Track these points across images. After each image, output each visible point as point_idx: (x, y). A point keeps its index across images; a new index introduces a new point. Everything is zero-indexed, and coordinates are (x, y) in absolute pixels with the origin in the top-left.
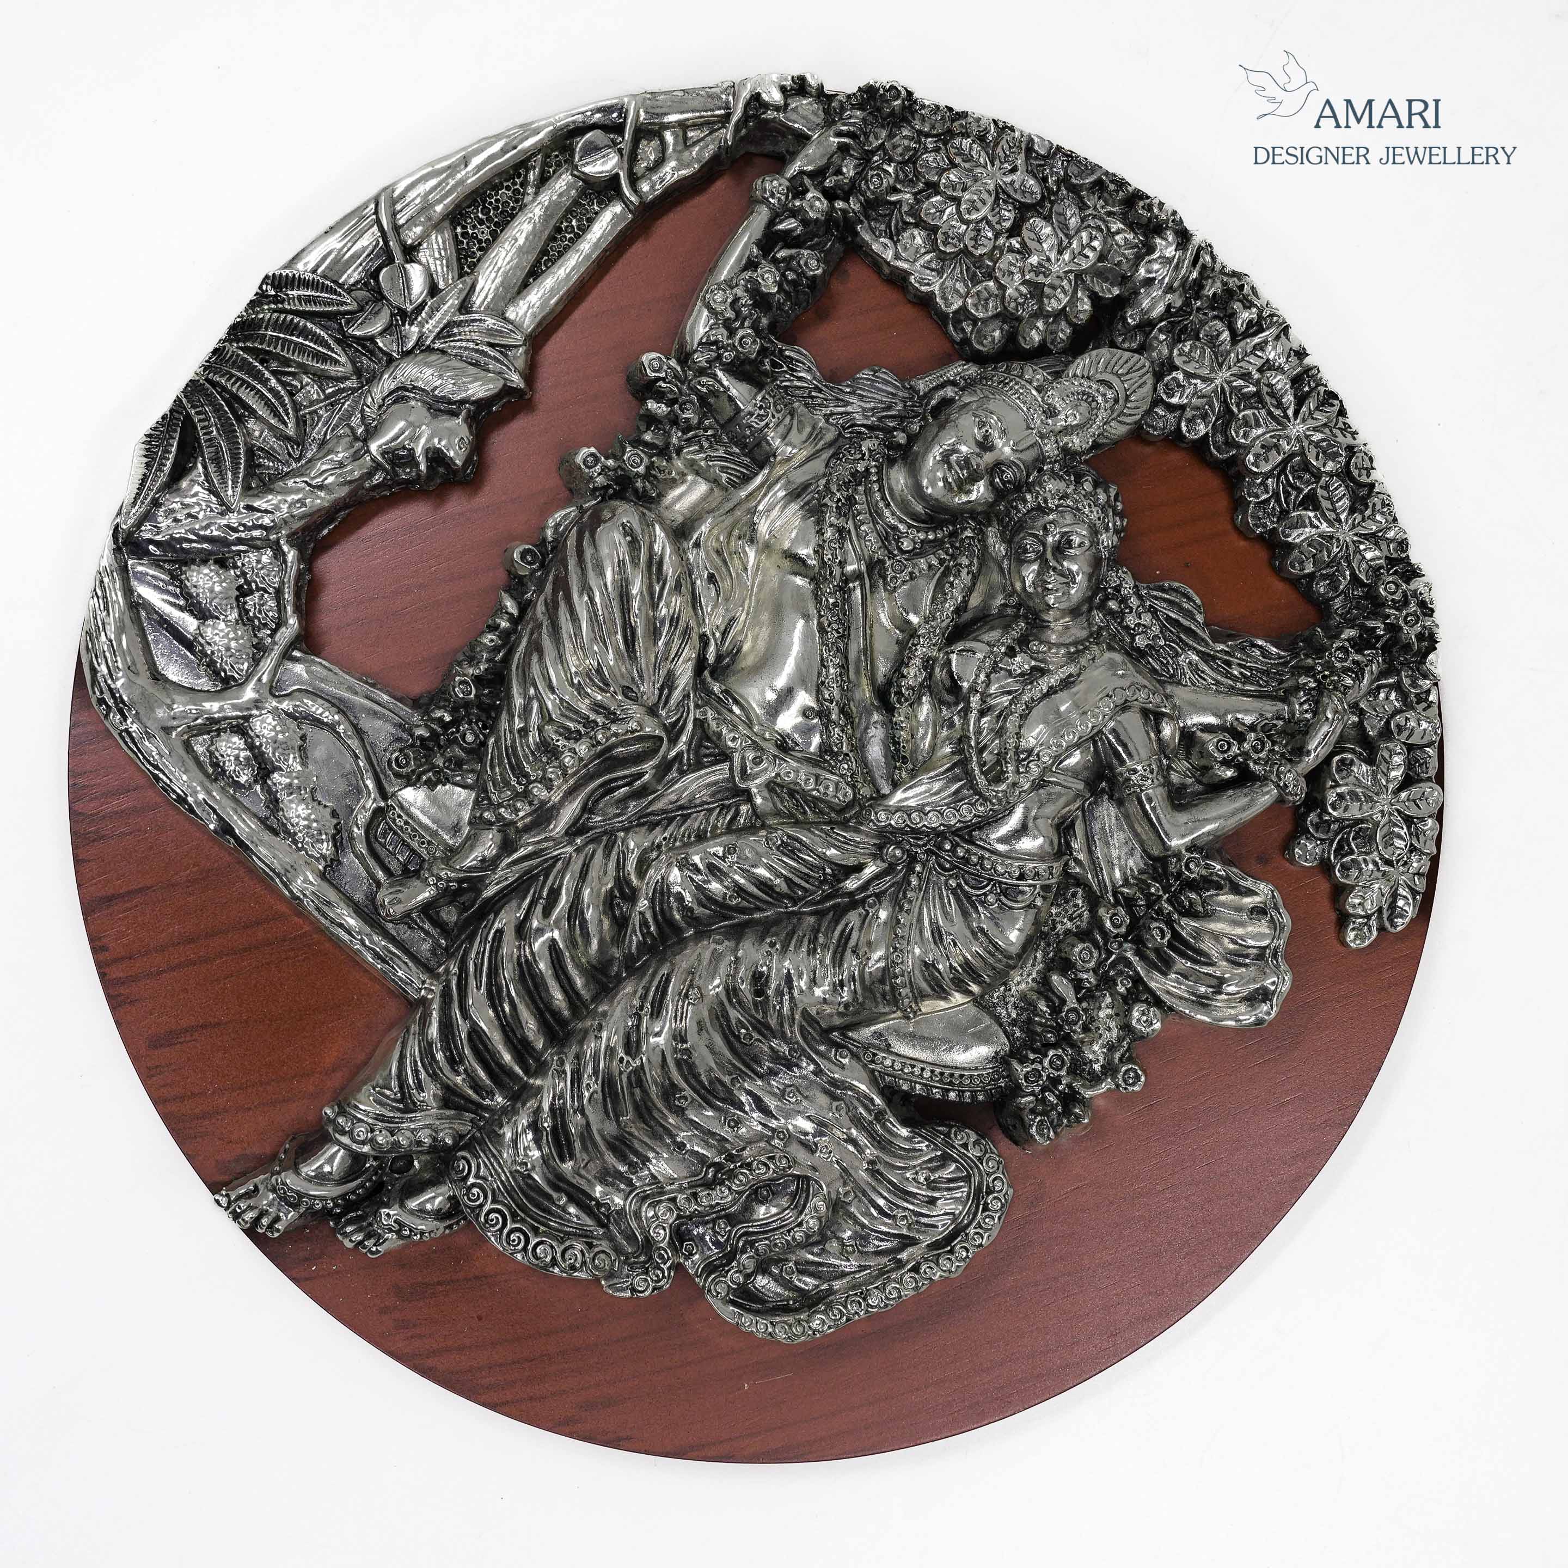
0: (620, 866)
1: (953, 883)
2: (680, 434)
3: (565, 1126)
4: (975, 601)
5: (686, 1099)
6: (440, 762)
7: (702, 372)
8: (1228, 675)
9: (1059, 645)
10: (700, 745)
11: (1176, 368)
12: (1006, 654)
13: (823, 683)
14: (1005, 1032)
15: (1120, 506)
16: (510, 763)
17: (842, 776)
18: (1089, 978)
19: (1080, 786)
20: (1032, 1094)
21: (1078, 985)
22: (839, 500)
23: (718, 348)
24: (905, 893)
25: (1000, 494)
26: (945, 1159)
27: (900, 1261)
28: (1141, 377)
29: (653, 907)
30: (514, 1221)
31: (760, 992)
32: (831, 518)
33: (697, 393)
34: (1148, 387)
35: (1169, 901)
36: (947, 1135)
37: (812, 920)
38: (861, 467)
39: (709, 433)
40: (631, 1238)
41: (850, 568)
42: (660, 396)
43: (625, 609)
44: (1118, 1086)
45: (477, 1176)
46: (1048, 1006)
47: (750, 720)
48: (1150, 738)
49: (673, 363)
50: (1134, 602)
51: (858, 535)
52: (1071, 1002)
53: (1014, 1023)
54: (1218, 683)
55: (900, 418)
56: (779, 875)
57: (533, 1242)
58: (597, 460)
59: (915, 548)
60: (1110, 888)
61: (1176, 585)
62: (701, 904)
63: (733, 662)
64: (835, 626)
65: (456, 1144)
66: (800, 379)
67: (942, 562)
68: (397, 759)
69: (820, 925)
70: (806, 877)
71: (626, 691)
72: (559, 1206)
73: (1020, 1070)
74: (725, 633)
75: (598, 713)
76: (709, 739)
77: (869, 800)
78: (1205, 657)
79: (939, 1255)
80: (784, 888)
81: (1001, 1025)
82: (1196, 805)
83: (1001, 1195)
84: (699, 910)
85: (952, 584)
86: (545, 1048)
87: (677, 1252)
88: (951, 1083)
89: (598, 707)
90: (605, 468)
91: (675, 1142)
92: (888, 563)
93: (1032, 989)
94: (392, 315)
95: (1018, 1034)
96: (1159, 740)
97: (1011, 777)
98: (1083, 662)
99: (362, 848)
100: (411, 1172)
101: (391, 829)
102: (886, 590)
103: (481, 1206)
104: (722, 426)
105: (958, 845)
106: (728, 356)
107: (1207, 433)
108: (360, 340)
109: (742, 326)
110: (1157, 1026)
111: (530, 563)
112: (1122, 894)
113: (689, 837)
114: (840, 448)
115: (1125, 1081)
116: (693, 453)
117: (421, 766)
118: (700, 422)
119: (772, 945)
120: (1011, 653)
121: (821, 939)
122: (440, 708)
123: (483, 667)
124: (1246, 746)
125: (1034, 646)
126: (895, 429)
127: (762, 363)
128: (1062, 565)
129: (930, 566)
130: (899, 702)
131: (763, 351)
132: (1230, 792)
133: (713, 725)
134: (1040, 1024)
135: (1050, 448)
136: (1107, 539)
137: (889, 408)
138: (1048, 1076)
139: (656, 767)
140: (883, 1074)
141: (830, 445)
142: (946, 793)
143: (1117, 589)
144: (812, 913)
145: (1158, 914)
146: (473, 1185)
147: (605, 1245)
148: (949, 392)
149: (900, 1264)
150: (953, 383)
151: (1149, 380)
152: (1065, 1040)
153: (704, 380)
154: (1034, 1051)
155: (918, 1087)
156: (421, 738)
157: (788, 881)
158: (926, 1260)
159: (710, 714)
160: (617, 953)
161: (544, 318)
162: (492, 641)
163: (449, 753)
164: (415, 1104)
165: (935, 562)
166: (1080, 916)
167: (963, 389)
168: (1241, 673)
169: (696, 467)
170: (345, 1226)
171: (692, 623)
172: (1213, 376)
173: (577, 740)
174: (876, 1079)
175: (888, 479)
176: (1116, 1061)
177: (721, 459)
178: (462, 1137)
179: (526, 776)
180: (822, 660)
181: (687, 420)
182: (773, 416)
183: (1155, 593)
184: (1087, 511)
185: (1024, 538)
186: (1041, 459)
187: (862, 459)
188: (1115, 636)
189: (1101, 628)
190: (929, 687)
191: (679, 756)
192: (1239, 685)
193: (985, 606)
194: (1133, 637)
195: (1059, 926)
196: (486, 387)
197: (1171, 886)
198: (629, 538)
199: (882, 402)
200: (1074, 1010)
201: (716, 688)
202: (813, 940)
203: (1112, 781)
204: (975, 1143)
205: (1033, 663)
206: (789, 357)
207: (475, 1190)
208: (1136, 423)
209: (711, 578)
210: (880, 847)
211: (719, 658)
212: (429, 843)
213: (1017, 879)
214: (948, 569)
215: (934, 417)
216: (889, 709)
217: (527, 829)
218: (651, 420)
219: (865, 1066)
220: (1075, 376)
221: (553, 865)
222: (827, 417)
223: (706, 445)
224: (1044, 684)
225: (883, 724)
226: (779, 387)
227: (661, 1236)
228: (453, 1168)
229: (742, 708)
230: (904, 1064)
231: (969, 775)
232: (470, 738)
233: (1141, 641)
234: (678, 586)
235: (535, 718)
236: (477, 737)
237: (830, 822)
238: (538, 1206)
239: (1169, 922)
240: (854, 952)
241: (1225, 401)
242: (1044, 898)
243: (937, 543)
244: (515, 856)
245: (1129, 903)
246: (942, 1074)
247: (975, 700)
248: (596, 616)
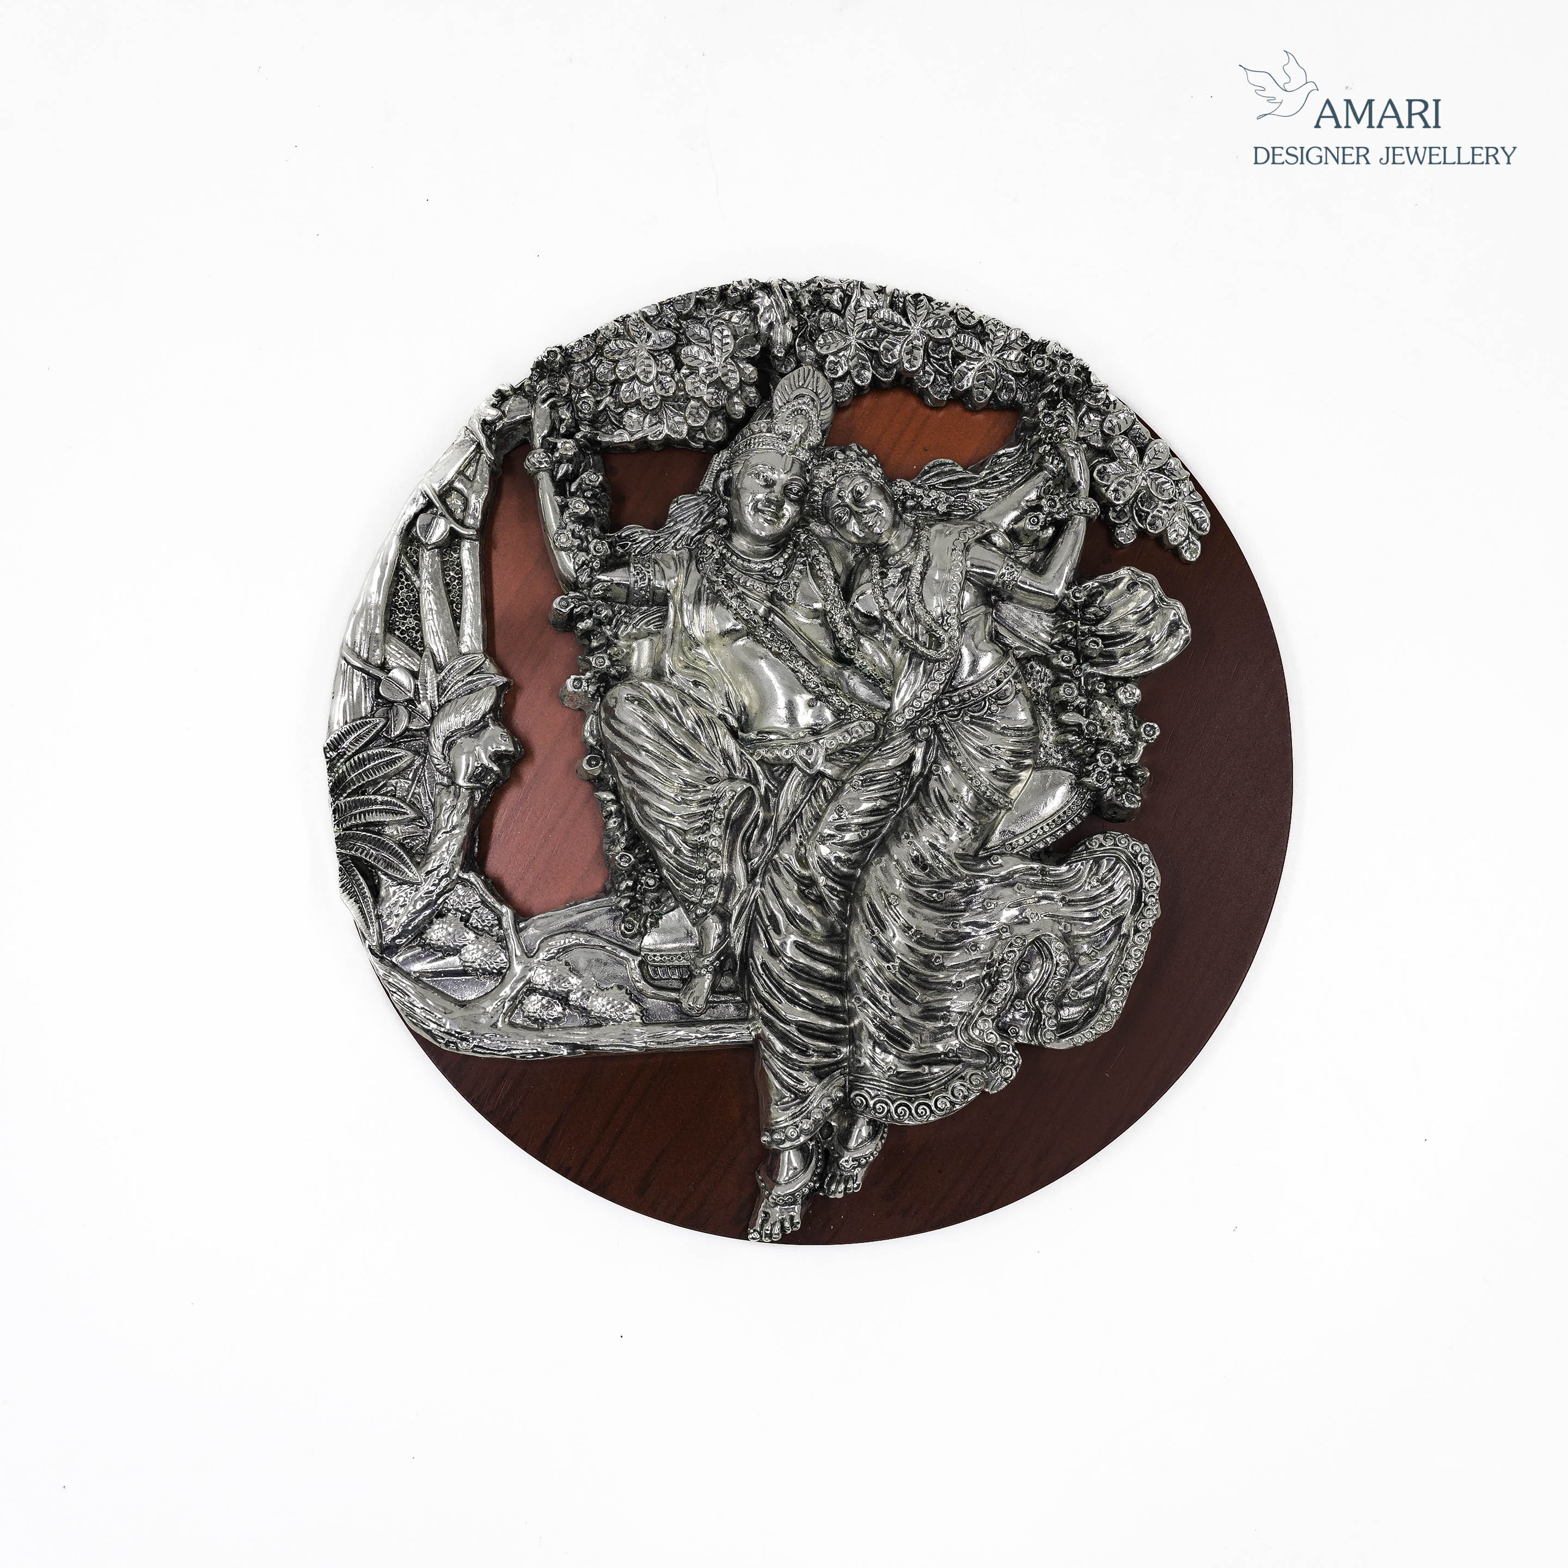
0: (791, 872)
1: (967, 719)
2: (608, 627)
3: (892, 1030)
4: (839, 569)
5: (939, 958)
6: (647, 909)
7: (590, 585)
8: (1001, 484)
9: (903, 549)
10: (772, 773)
11: (827, 356)
12: (882, 578)
13: (804, 681)
14: (1064, 769)
15: (865, 451)
16: (685, 874)
17: (859, 719)
18: (1081, 701)
19: (983, 609)
20: (1109, 786)
21: (1078, 710)
22: (723, 582)
23: (587, 565)
24: (948, 747)
25: (799, 502)
26: (1097, 861)
27: (1124, 935)
28: (813, 377)
29: (828, 877)
30: (913, 1103)
31: (924, 868)
32: (728, 595)
33: (599, 597)
34: (821, 377)
35: (1082, 624)
36: (1087, 848)
37: (913, 807)
38: (717, 556)
39: (623, 612)
40: (979, 1055)
41: (761, 611)
42: (581, 617)
43: (669, 740)
44: (1147, 741)
45: (872, 1098)
46: (1074, 735)
47: (786, 736)
48: (994, 551)
49: (572, 594)
50: (919, 492)
51: (750, 591)
52: (1084, 722)
53: (1064, 761)
54: (1000, 493)
55: (712, 512)
56: (876, 799)
57: (932, 1104)
58: (580, 680)
59: (784, 570)
60: (1047, 647)
61: (931, 464)
62: (851, 852)
63: (747, 715)
64: (783, 647)
65: (844, 1093)
66: (642, 542)
67: (804, 564)
68: (626, 928)
69: (921, 805)
70: (890, 787)
71: (709, 781)
72: (927, 1074)
73: (1091, 780)
74: (729, 705)
75: (705, 805)
76: (774, 765)
77: (884, 719)
78: (981, 485)
79: (1141, 912)
80: (885, 803)
81: (1059, 768)
82: (1049, 563)
83: (1143, 852)
84: (853, 856)
85: (820, 569)
86: (843, 1002)
87: (1008, 1039)
88: (1063, 821)
89: (703, 803)
90: (588, 680)
91: (954, 986)
92: (778, 590)
93: (1057, 735)
94: (406, 707)
95: (1072, 765)
96: (999, 548)
97: (945, 637)
98: (924, 545)
99: (650, 991)
100: (835, 1129)
101: (656, 967)
102: (789, 604)
103: (889, 1111)
104: (626, 603)
105: (951, 697)
106: (596, 564)
107: (873, 374)
108: (401, 736)
109: (589, 542)
110: (1138, 692)
111: (597, 765)
112: (1055, 643)
113: (812, 824)
114: (696, 556)
115: (1148, 736)
116: (624, 630)
117: (641, 919)
118: (613, 612)
119: (908, 837)
120: (884, 575)
121: (929, 811)
122: (621, 882)
123: (623, 840)
124: (1046, 509)
125: (891, 561)
126: (714, 521)
127: (616, 551)
128: (866, 507)
129: (800, 571)
130: (852, 654)
131: (611, 545)
132: (1060, 540)
133: (769, 755)
134: (1079, 748)
135: (803, 455)
136: (875, 473)
137: (701, 513)
138: (1108, 770)
139: (761, 805)
140: (1024, 850)
141: (690, 560)
142: (920, 677)
143: (904, 493)
144: (911, 803)
145: (1084, 636)
146: (875, 1104)
147: (970, 1071)
148: (724, 476)
149: (1126, 936)
150: (722, 470)
151: (820, 375)
152: (1100, 743)
153: (595, 587)
154: (1089, 764)
155: (1048, 839)
156: (627, 906)
157: (883, 797)
158: (1137, 921)
159: (762, 752)
160: (832, 918)
161: (483, 636)
162: (615, 822)
163: (648, 901)
164: (804, 1093)
165: (801, 567)
166: (1045, 675)
167: (730, 468)
168: (1007, 477)
169: (632, 637)
170: (829, 1189)
171: (709, 715)
172: (848, 342)
173: (709, 829)
174: (1023, 856)
175: (736, 548)
176: (1134, 730)
177: (641, 620)
178: (844, 1086)
179: (700, 872)
180: (793, 670)
181: (606, 616)
182: (649, 572)
183: (925, 478)
184: (852, 468)
185: (833, 513)
186: (804, 465)
187: (713, 550)
188: (926, 518)
189: (915, 521)
190: (859, 632)
191: (767, 788)
192: (1011, 484)
193: (847, 566)
194: (935, 510)
195: (1040, 691)
196: (489, 697)
197: (1076, 615)
198: (636, 702)
199: (695, 514)
200: (1090, 724)
201: (752, 736)
202: (926, 815)
203: (996, 591)
204: (1105, 839)
205: (900, 570)
206: (627, 536)
207: (878, 1106)
208: (832, 403)
209: (696, 684)
210: (913, 736)
211: (738, 720)
212: (683, 955)
213: (997, 686)
214: (810, 564)
215: (729, 496)
216: (849, 663)
217: (726, 900)
218: (588, 634)
219: (1011, 854)
220: (780, 407)
221: (757, 904)
222: (674, 548)
223: (627, 620)
224: (915, 575)
225: (853, 673)
226: (636, 556)
227: (994, 1038)
228: (856, 1106)
229: (776, 733)
230: (1030, 835)
231: (923, 657)
232: (651, 882)
233: (942, 508)
234: (684, 703)
235: (677, 839)
236: (654, 878)
237: (875, 749)
238: (916, 1084)
239: (1093, 634)
240: (951, 801)
241: (866, 349)
242: (1020, 682)
243: (793, 557)
244: (734, 918)
245: (1064, 644)
246: (1054, 821)
247: (889, 616)
248: (658, 757)
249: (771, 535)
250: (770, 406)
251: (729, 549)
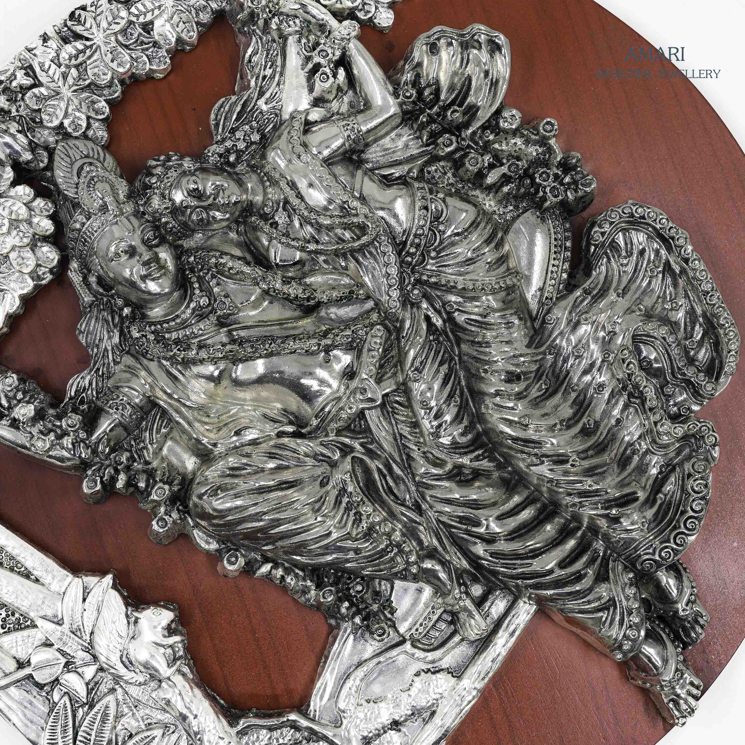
0: (439, 478)
1: (433, 254)
2: (135, 464)
3: (616, 499)
4: (238, 252)
5: (589, 420)
6: (375, 607)
7: (95, 452)
8: (272, 77)
9: (265, 194)
10: (353, 431)
11: (62, 123)
12: (276, 228)
13: (307, 351)
14: (523, 213)
15: (162, 158)
16: (379, 558)
17: (367, 334)
18: (487, 158)
19: (359, 173)
20: (566, 191)
21: (492, 167)
22: (179, 350)
23: (77, 442)
24: (443, 286)
25: (163, 241)
26: (614, 246)
27: (681, 272)
28: (71, 148)
29: (466, 453)
30: (680, 527)
31: (518, 377)
32: (192, 354)
33: (109, 454)
34: (77, 142)
35: (430, 109)
36: (596, 246)
37: (463, 346)
38: (152, 337)
39: (133, 443)
40: (681, 449)
41: (225, 340)
42: (113, 480)
43: (269, 489)
44: (554, 136)
45: (654, 554)
46: (507, 185)
47: (335, 399)
49: (89, 472)
50: (229, 144)
51: (202, 335)
52: (504, 169)
53: (516, 207)
54: (278, 84)
55: (112, 313)
56: (438, 371)
57: (691, 513)
58: (162, 519)
59: (206, 296)
60: (424, 149)
61: (213, 116)
62: (461, 422)
63: (292, 413)
64: (267, 346)
65: (632, 571)
66: (90, 384)
67: (213, 277)
68: (380, 636)
69: (468, 341)
70: (437, 353)
71: (323, 484)
72: (665, 498)
73: (551, 200)
74: (275, 421)
75: (341, 502)
76: (349, 425)
77: (381, 315)
78: (261, 94)
79: (676, 246)
81: (519, 216)
82: (366, 95)
83: (634, 209)
84: (465, 422)
85: (230, 269)
86: (563, 517)
87: (687, 418)
88: (561, 246)
89: (338, 502)
90: (166, 514)
91: (616, 426)
92: (219, 313)
93: (494, 197)
94: (69, 672)
95: (524, 204)
96: (322, 121)
97: (361, 219)
98: (277, 176)
99: (438, 654)
100: (649, 598)
101: (425, 635)
102: (237, 313)
103: (673, 549)
104: (129, 434)
105: (408, 252)
106: (82, 435)
107: (104, 100)
108: (89, 692)
109: (60, 427)
110: (514, 112)
111: (237, 558)
112: (427, 140)
113: (416, 433)
114: (138, 352)
115: (551, 131)
116: (148, 453)
117: (380, 619)
118: (127, 450)
119: (486, 371)
120: (275, 225)
121: (479, 339)
122: (339, 610)
123: (309, 583)
124: (322, 61)
125: (267, 210)
126: (120, 316)
127: (83, 411)
128: (211, 194)
129: (218, 284)
130: (314, 299)
131: (75, 411)
132: (355, 72)
133: (340, 424)
134: (518, 189)
135: (129, 208)
136: (187, 164)
137: (107, 321)
138: (554, 182)
139: (372, 458)
140: (559, 292)
141: (137, 359)
143: (220, 156)
145: (440, 116)
146: (660, 556)
147: (687, 467)
148: (93, 279)
149: (683, 271)
150: (85, 279)
151: (71, 142)
152: (529, 172)
153: (100, 448)
154: (537, 192)
155: (564, 267)
156: (363, 620)
157: (441, 364)
158: (680, 254)
159: (334, 425)
160: (496, 475)
161: (60, 565)
162: (292, 579)
163: (370, 601)
164: (609, 601)
165: (214, 281)
166: (443, 167)
167: (89, 271)
168: (270, 68)
169: (157, 451)
170: (691, 638)
171: (272, 443)
172: (66, 99)
173: (361, 515)
174: (562, 296)
175: (157, 317)
176: (537, 137)
177: (151, 434)
178: (625, 567)
179: (387, 546)
180: (291, 353)
181: (128, 459)
182: (122, 400)
183: (220, 130)
184: (171, 180)
185: (193, 221)
186: (138, 215)
187: (146, 336)
188: (253, 155)
189: (248, 165)
190: (300, 279)
191: (362, 445)
192: (279, 69)
193: (239, 245)
194: (252, 143)
195: (451, 181)
196: (115, 600)
197: (420, 107)
198: (219, 492)
199: (103, 326)
200: (509, 167)
201: (315, 422)
202: (480, 344)
203: (353, 151)
204: (600, 226)
205: (280, 209)
206: (75, 392)
207: (663, 554)
208: (103, 150)
209: (237, 433)
210: (412, 305)
211: (291, 423)
212: (433, 608)
213: (428, 211)
214: (218, 273)
215: (111, 288)
216: (319, 304)
218: (130, 483)
219: (555, 304)
220: (76, 193)
221: (443, 523)
222: (116, 363)
223: (142, 445)
224: (295, 201)
225: (327, 308)
226: (97, 398)
227: (680, 431)
228: (649, 571)
229: (327, 404)
230: (551, 279)
231: (361, 249)
232: (359, 588)
233: (256, 137)
234: (248, 456)
235: (349, 544)
236: (358, 583)
237: (398, 339)
238: (666, 513)
239: (445, 108)
240: (485, 317)
241: (82, 89)
242: (437, 192)
243: (200, 280)
244: (440, 549)
245: (434, 136)
246: (555, 252)
247: (312, 247)
248: (276, 509)
249: (172, 283)
250: (66, 198)
251: (151, 324)
